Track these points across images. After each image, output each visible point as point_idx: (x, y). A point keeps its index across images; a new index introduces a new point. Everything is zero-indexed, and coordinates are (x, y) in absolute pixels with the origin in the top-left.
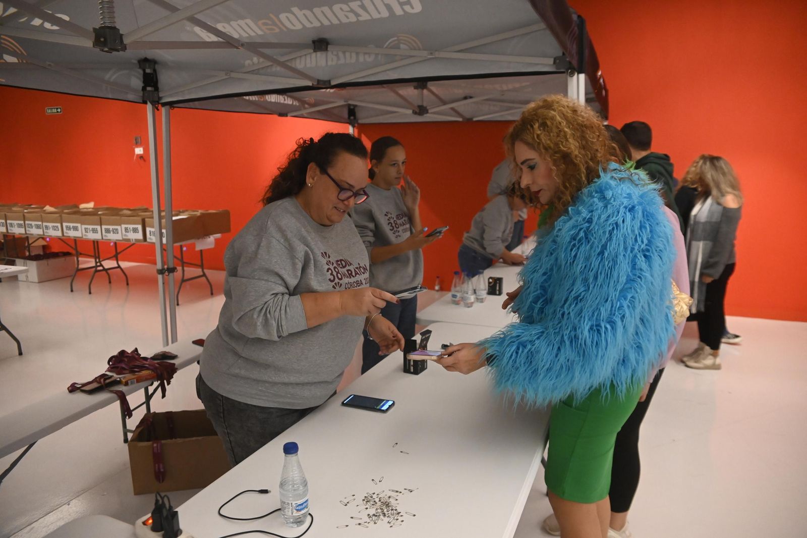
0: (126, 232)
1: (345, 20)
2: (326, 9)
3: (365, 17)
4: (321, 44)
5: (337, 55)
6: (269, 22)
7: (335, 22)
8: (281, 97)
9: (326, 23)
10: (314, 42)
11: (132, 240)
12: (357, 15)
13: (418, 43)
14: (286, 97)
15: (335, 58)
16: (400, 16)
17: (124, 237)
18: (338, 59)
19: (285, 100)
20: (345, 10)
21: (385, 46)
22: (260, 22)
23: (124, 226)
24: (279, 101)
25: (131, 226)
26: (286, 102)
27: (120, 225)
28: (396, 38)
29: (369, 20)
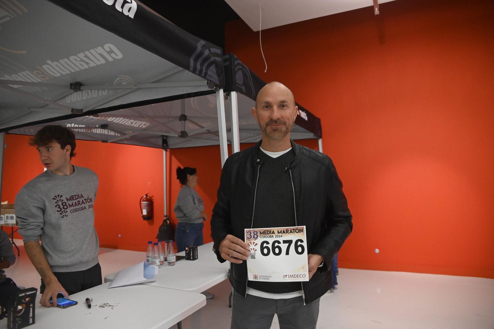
0: (7, 219)
1: (82, 68)
2: (66, 60)
3: (92, 65)
4: (77, 86)
5: (88, 93)
6: (40, 72)
7: (78, 70)
8: (105, 130)
9: (73, 71)
10: (71, 84)
11: (10, 224)
12: (87, 64)
13: (131, 79)
14: (109, 131)
15: (87, 95)
16: (111, 61)
17: (6, 223)
18: (88, 95)
19: (108, 132)
20: (78, 60)
21: (114, 84)
22: (35, 72)
23: (6, 215)
24: (103, 133)
25: (10, 215)
26: (110, 134)
27: (4, 215)
28: (119, 79)
29: (95, 66)
